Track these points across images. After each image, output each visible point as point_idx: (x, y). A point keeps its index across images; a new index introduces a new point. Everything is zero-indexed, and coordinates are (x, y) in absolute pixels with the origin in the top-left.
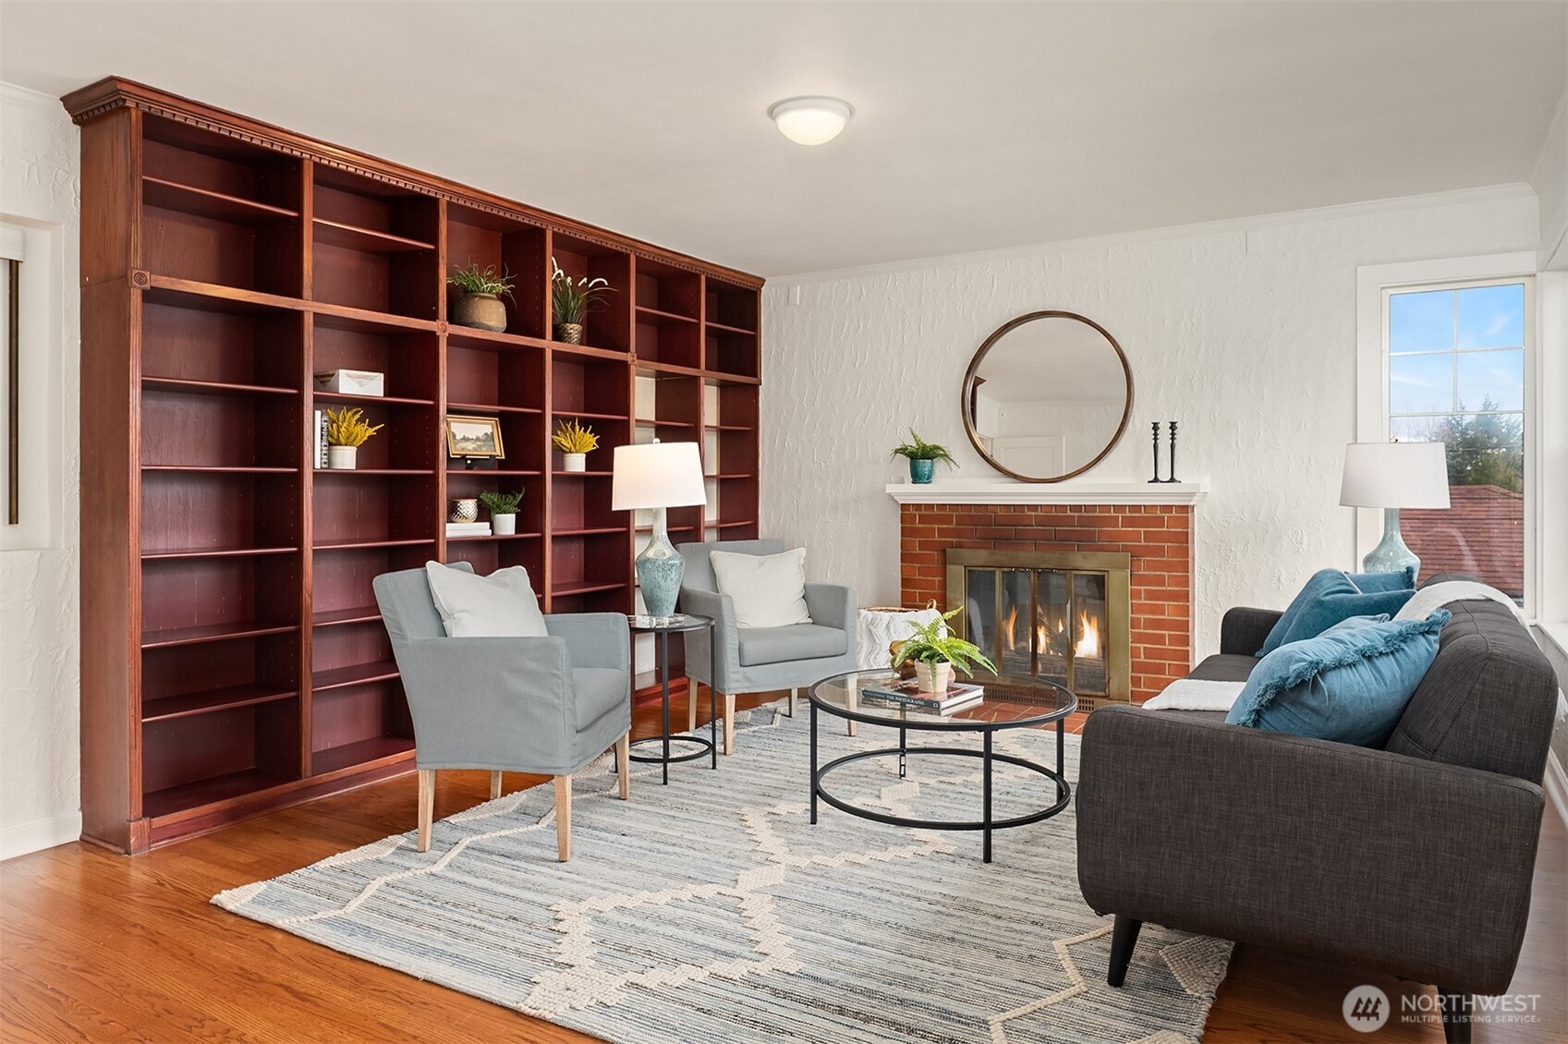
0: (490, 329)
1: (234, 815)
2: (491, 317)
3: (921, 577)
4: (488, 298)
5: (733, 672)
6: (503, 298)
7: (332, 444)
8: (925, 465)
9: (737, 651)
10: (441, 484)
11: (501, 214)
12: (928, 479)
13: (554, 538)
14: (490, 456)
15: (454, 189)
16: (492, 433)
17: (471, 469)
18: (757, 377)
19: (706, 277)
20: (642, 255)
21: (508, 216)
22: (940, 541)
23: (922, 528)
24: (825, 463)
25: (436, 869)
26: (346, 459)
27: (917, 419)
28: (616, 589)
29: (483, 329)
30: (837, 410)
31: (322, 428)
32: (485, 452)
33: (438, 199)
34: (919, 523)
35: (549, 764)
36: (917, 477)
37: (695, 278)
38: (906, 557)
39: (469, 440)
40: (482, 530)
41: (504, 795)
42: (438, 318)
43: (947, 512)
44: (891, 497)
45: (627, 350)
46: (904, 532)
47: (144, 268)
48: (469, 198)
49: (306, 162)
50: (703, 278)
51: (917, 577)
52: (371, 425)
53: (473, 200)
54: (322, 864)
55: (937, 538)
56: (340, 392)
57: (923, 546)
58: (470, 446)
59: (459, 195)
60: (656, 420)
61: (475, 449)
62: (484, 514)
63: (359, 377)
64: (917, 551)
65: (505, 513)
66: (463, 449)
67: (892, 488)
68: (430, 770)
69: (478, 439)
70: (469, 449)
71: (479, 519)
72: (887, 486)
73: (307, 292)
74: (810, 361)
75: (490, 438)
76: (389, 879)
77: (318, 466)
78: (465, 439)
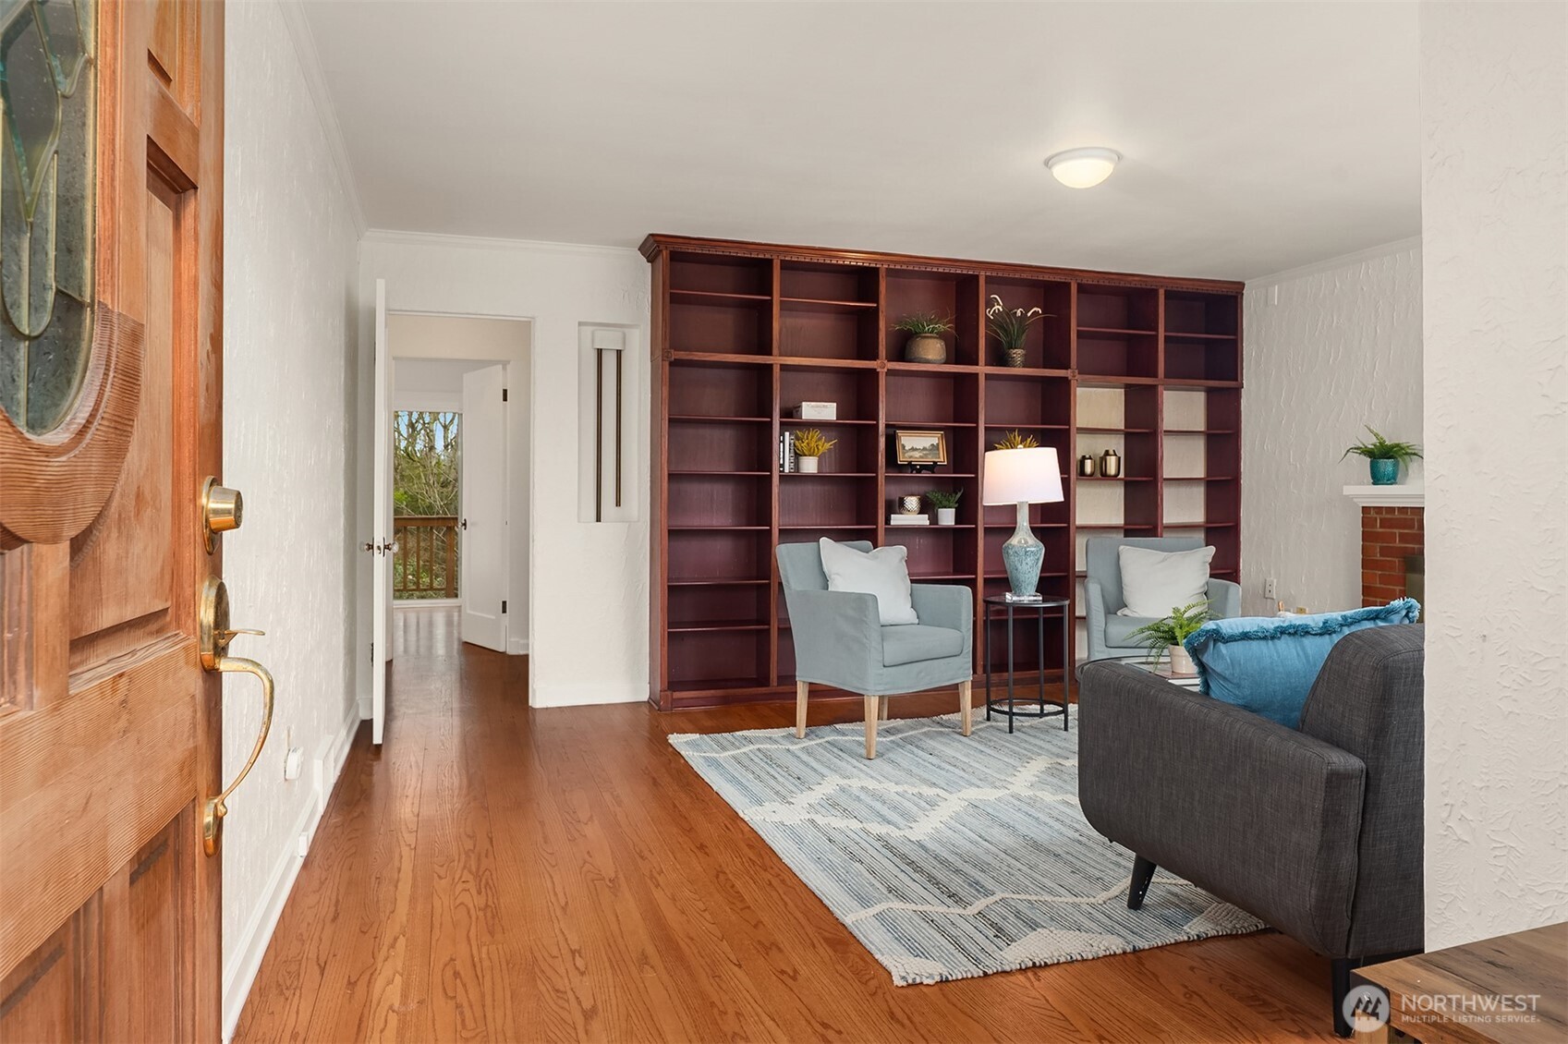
0: (928, 362)
1: (725, 701)
2: (932, 352)
3: (1382, 586)
4: (931, 337)
5: (1098, 652)
6: (941, 336)
7: (797, 455)
8: (1387, 466)
9: (1103, 633)
10: (880, 484)
11: (935, 270)
12: (1392, 480)
13: (987, 530)
14: (934, 462)
15: (889, 258)
16: (938, 444)
17: (920, 473)
18: (1237, 380)
19: (1165, 291)
20: (1084, 281)
21: (941, 270)
22: (1400, 547)
23: (1383, 533)
24: (1300, 465)
25: (792, 748)
26: (810, 466)
27: (1390, 416)
28: (1060, 577)
29: (919, 362)
30: (1312, 409)
31: (790, 444)
32: (929, 460)
33: (878, 268)
34: (1381, 527)
35: (860, 686)
36: (1377, 479)
37: (1153, 293)
38: (1366, 564)
39: (916, 449)
40: (924, 520)
41: (889, 719)
42: (878, 358)
43: (1409, 516)
44: (1349, 499)
45: (1067, 367)
46: (1366, 537)
47: (670, 348)
48: (904, 263)
49: (775, 261)
50: (1161, 292)
51: (1378, 585)
52: (826, 441)
53: (908, 263)
54: (738, 733)
55: (1398, 544)
56: (803, 418)
57: (1384, 551)
58: (917, 454)
59: (896, 263)
60: (1126, 427)
61: (921, 457)
62: (925, 507)
63: (817, 407)
64: (1378, 557)
65: (945, 507)
66: (911, 457)
67: (1349, 490)
68: (804, 682)
69: (924, 449)
70: (916, 457)
71: (921, 512)
72: (1345, 487)
73: (775, 350)
74: (1287, 361)
75: (935, 448)
76: (761, 746)
77: (787, 470)
78: (913, 449)
